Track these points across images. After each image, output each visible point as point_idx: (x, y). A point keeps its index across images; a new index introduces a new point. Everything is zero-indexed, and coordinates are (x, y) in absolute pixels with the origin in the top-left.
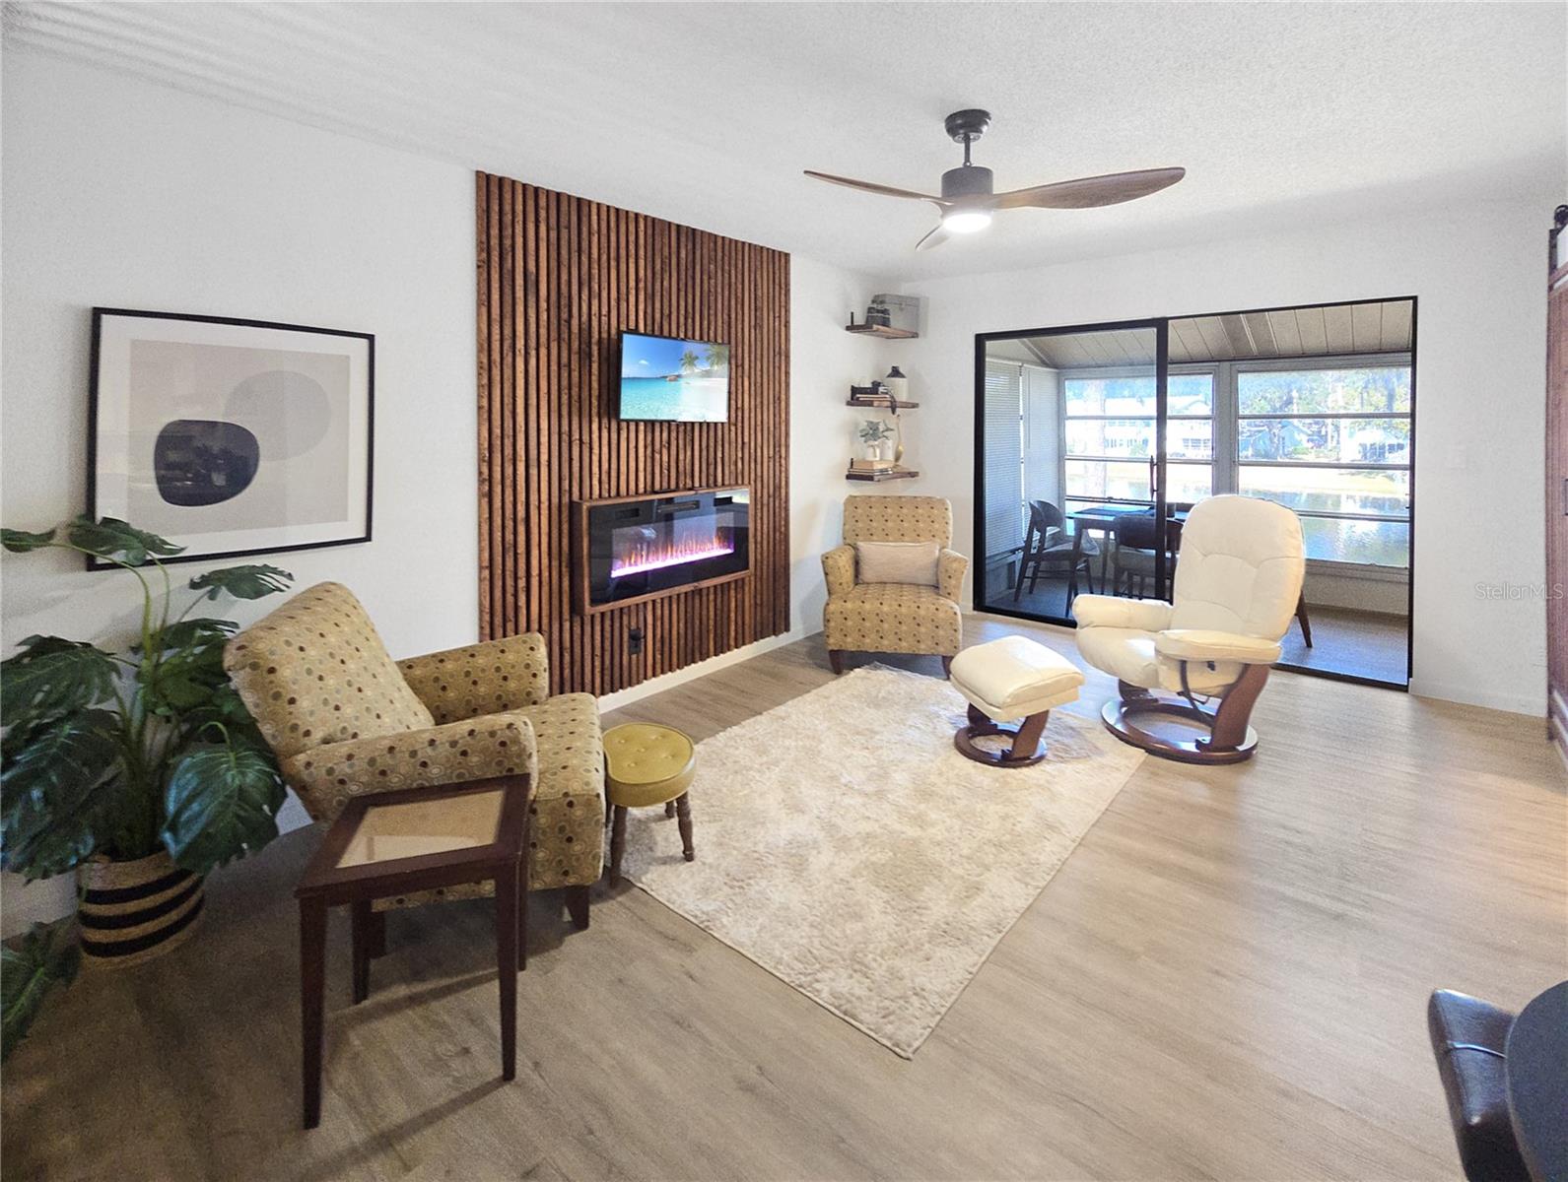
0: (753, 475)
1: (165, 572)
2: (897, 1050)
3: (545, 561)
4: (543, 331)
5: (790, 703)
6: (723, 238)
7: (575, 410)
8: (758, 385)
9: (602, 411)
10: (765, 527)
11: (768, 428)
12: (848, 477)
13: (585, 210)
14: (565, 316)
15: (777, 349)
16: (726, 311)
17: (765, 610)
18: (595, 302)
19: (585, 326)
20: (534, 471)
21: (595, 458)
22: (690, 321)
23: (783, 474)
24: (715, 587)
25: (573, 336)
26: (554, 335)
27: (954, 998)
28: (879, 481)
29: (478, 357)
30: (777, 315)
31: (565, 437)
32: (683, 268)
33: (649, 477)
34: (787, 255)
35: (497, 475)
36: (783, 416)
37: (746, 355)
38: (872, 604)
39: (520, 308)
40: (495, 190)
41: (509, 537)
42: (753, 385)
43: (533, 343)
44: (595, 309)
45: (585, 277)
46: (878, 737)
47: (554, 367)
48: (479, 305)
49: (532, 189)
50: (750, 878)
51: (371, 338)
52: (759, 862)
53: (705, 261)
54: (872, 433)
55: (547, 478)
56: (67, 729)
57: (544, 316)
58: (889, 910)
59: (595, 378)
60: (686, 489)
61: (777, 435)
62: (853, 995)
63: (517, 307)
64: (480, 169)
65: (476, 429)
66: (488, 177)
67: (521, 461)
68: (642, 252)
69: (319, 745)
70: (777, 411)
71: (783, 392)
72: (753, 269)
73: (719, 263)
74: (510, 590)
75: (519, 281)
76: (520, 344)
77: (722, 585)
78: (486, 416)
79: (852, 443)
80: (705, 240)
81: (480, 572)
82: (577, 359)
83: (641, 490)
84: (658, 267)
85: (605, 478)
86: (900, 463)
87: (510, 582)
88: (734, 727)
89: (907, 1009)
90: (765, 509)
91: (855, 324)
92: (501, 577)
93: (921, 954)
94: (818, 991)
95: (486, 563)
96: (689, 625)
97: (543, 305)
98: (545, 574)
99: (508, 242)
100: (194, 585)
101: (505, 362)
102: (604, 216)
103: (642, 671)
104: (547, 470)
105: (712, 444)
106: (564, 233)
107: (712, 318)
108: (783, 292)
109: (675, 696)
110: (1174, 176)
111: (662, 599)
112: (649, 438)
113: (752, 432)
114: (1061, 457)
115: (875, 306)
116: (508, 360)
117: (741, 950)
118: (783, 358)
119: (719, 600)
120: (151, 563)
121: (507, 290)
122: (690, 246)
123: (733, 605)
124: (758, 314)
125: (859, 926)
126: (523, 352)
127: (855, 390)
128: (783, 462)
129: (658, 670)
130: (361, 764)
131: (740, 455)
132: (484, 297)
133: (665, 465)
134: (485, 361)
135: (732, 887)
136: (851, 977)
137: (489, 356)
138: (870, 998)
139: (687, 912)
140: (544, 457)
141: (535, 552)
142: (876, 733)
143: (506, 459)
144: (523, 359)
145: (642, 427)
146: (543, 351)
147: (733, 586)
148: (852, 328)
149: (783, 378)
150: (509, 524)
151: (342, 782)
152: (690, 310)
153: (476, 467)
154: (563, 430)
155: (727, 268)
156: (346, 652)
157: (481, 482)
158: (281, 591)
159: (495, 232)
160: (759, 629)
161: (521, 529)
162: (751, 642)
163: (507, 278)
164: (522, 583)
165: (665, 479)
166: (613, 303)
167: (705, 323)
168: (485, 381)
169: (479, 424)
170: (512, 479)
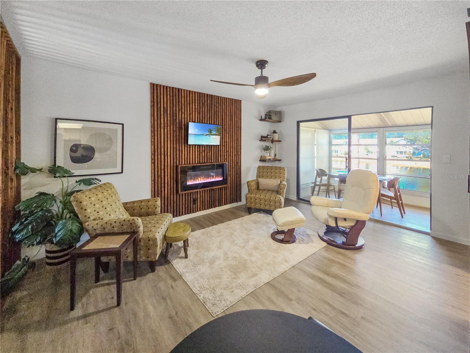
0: (230, 160)
1: (68, 179)
2: (212, 314)
3: (169, 180)
4: (169, 122)
5: (232, 220)
6: (221, 97)
7: (178, 142)
8: (231, 135)
9: (185, 142)
10: (233, 173)
11: (235, 147)
12: (260, 161)
13: (180, 92)
14: (175, 118)
15: (237, 126)
16: (221, 116)
17: (234, 196)
18: (183, 115)
19: (180, 121)
20: (166, 157)
21: (183, 154)
22: (211, 119)
23: (239, 160)
24: (218, 188)
25: (177, 123)
26: (172, 123)
27: (234, 303)
28: (268, 162)
29: (151, 129)
30: (237, 117)
31: (175, 149)
32: (208, 105)
33: (199, 159)
34: (240, 101)
35: (156, 158)
36: (239, 144)
37: (228, 128)
38: (258, 195)
39: (162, 117)
40: (155, 87)
41: (159, 173)
42: (230, 135)
43: (166, 125)
44: (183, 116)
45: (180, 108)
46: (251, 231)
47: (172, 131)
48: (151, 116)
49: (166, 87)
50: (198, 265)
51: (123, 125)
52: (203, 261)
53: (215, 103)
54: (267, 149)
55: (170, 159)
56: (40, 213)
57: (169, 118)
58: (229, 277)
59: (183, 134)
60: (209, 163)
61: (237, 149)
62: (208, 298)
63: (162, 116)
64: (151, 82)
65: (150, 147)
66: (154, 84)
67: (162, 155)
68: (196, 102)
69: (92, 221)
70: (237, 143)
71: (239, 138)
72: (230, 105)
73: (219, 104)
74: (159, 187)
75: (162, 110)
76: (162, 125)
77: (220, 188)
78: (153, 143)
79: (261, 151)
80: (215, 98)
81: (152, 182)
82: (178, 129)
83: (196, 162)
84: (201, 105)
85: (186, 159)
86: (276, 157)
87: (159, 184)
88: (215, 226)
89: (220, 304)
90: (233, 169)
91: (262, 119)
92: (157, 183)
93: (231, 290)
94: (200, 296)
95: (153, 180)
96: (210, 198)
97: (169, 116)
98: (169, 183)
99: (159, 100)
100: (77, 182)
101: (158, 130)
102: (186, 93)
103: (196, 209)
104: (170, 157)
105: (217, 151)
106: (174, 97)
107: (217, 118)
108: (239, 111)
109: (204, 217)
110: (313, 76)
111: (202, 191)
112: (199, 149)
113: (230, 148)
114: (330, 156)
115: (267, 114)
116: (159, 129)
117: (187, 282)
118: (239, 128)
119: (219, 192)
120: (65, 177)
121: (159, 112)
122: (211, 99)
123: (224, 194)
124: (231, 116)
125: (219, 281)
126: (163, 127)
127: (262, 137)
128: (239, 156)
129: (201, 209)
130: (99, 226)
131: (226, 154)
132: (153, 114)
133: (203, 156)
134: (153, 130)
135: (193, 266)
136: (210, 293)
137: (154, 128)
138: (212, 300)
139: (179, 271)
140: (169, 154)
141: (166, 178)
142: (252, 230)
143: (159, 154)
144: (163, 129)
145: (196, 146)
146: (169, 128)
147: (224, 188)
148: (261, 120)
149: (239, 134)
150: (159, 170)
151: (95, 230)
152: (211, 116)
153: (151, 156)
154: (174, 147)
155: (222, 105)
156: (103, 199)
157: (152, 160)
158: (96, 184)
159: (155, 97)
160: (231, 200)
161: (163, 171)
162: (229, 204)
163: (159, 109)
164: (163, 185)
165: (203, 160)
166: (188, 115)
167: (215, 119)
168: (153, 135)
169: (151, 146)
170: (160, 159)
